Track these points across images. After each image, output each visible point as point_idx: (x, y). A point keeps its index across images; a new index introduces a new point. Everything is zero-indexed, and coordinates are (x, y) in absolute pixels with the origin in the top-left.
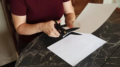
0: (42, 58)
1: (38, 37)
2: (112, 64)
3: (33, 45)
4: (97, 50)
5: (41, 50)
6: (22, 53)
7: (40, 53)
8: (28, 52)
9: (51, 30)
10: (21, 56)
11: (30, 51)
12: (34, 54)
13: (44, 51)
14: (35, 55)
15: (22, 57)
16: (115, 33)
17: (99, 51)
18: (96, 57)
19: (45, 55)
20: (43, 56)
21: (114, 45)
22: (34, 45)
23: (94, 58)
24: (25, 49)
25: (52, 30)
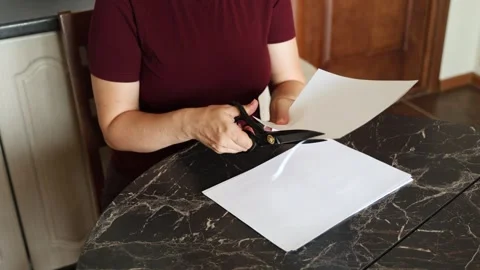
0: (181, 220)
1: (174, 157)
2: (420, 249)
3: (154, 179)
4: (375, 206)
5: (180, 195)
6: (114, 203)
7: (175, 204)
8: (134, 200)
9: (221, 130)
10: (111, 211)
11: (141, 197)
12: (154, 206)
13: (190, 199)
14: (158, 209)
15: (115, 215)
16: (447, 155)
17: (382, 208)
18: (369, 226)
19: (191, 212)
20: (186, 217)
21: (437, 192)
22: (158, 180)
23: (358, 229)
24: (127, 192)
25: (225, 129)
